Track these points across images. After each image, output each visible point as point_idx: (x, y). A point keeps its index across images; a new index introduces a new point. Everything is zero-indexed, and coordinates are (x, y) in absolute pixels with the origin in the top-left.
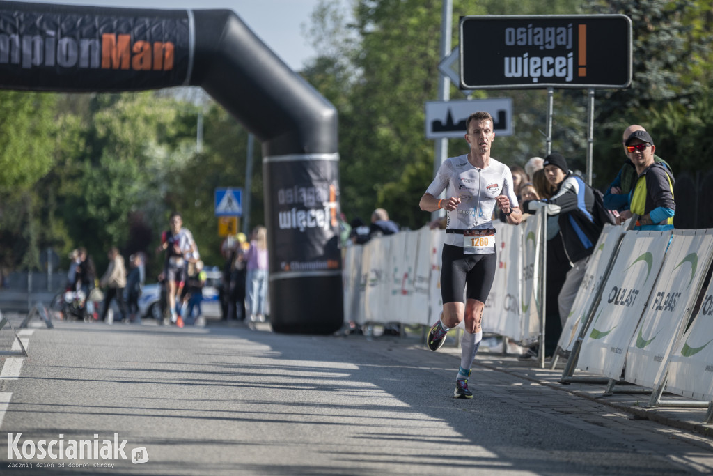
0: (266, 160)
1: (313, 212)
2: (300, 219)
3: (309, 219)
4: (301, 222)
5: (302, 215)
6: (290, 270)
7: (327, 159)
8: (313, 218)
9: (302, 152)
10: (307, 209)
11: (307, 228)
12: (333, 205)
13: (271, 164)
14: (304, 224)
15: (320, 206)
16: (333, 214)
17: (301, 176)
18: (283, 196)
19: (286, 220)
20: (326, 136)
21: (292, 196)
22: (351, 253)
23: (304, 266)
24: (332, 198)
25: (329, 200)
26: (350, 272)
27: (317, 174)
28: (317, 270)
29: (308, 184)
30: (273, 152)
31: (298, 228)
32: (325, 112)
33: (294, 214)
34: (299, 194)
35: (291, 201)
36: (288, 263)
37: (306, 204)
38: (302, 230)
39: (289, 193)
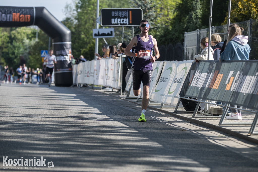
0: (53, 44)
1: (65, 57)
3: (64, 58)
4: (62, 59)
5: (62, 57)
6: (59, 71)
7: (68, 43)
8: (65, 58)
9: (62, 41)
10: (63, 56)
11: (64, 60)
12: (70, 55)
13: (55, 45)
15: (67, 55)
16: (70, 57)
17: (62, 48)
19: (58, 58)
20: (68, 38)
22: (74, 67)
23: (63, 70)
24: (70, 53)
25: (69, 53)
26: (74, 71)
27: (66, 47)
28: (66, 71)
29: (64, 49)
30: (55, 42)
32: (68, 32)
33: (60, 57)
34: (61, 52)
35: (59, 54)
36: (59, 69)
37: (63, 54)
38: (62, 61)
39: (59, 52)
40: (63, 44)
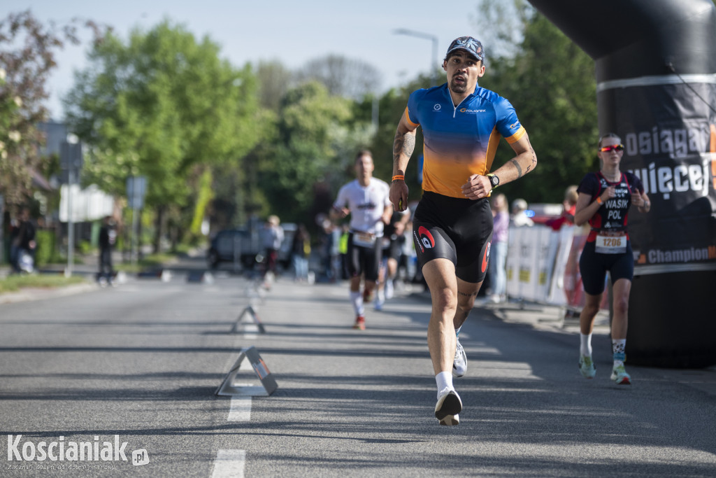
0: (601, 87)
1: (683, 169)
2: (662, 180)
3: (677, 179)
4: (665, 184)
6: (648, 263)
7: (703, 83)
8: (684, 178)
9: (668, 71)
10: (673, 164)
11: (674, 194)
12: (713, 158)
13: (611, 94)
14: (670, 187)
15: (695, 159)
16: (715, 171)
17: (665, 111)
18: (634, 144)
21: (648, 142)
23: (670, 256)
24: (713, 146)
25: (708, 150)
27: (690, 107)
28: (692, 262)
29: (676, 122)
31: (660, 194)
33: (653, 173)
34: (661, 140)
35: (648, 151)
36: (645, 252)
37: (672, 156)
38: (667, 197)
39: (645, 139)
40: (673, 86)
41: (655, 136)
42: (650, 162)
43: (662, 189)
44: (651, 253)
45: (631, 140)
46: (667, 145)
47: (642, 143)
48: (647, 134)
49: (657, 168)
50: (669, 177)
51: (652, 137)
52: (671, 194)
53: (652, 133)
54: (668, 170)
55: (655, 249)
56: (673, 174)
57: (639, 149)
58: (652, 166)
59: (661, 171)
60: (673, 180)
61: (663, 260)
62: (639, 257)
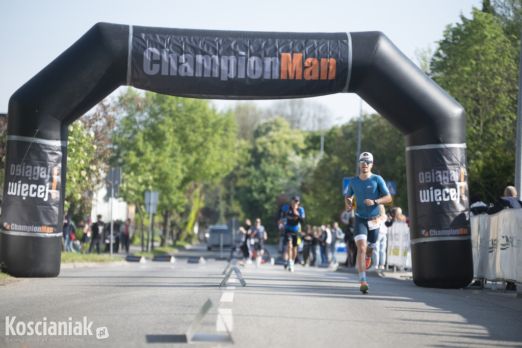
0: (408, 149)
1: (447, 190)
2: (436, 195)
3: (444, 195)
4: (438, 198)
5: (438, 192)
6: (429, 236)
7: (457, 148)
8: (447, 195)
9: (439, 142)
10: (442, 188)
11: (442, 202)
12: (463, 185)
13: (412, 152)
14: (440, 199)
15: (453, 185)
16: (463, 192)
17: (438, 161)
18: (422, 178)
19: (425, 197)
20: (455, 130)
21: (430, 177)
22: (475, 222)
23: (440, 232)
24: (462, 179)
25: (460, 181)
26: (475, 237)
27: (451, 160)
29: (443, 167)
30: (413, 143)
31: (435, 202)
32: (455, 110)
33: (432, 192)
34: (436, 176)
35: (430, 181)
36: (428, 231)
37: (441, 184)
38: (439, 203)
39: (428, 175)
40: (442, 149)
41: (433, 173)
42: (431, 187)
43: (436, 200)
44: (431, 231)
45: (421, 175)
46: (439, 178)
47: (426, 178)
48: (429, 173)
49: (434, 190)
50: (440, 194)
51: (431, 174)
52: (440, 202)
53: (431, 172)
54: (439, 190)
55: (433, 230)
56: (442, 192)
57: (425, 180)
58: (431, 188)
59: (436, 191)
60: (442, 195)
61: (437, 235)
62: (425, 233)
